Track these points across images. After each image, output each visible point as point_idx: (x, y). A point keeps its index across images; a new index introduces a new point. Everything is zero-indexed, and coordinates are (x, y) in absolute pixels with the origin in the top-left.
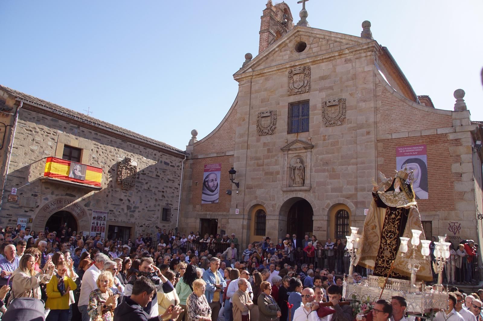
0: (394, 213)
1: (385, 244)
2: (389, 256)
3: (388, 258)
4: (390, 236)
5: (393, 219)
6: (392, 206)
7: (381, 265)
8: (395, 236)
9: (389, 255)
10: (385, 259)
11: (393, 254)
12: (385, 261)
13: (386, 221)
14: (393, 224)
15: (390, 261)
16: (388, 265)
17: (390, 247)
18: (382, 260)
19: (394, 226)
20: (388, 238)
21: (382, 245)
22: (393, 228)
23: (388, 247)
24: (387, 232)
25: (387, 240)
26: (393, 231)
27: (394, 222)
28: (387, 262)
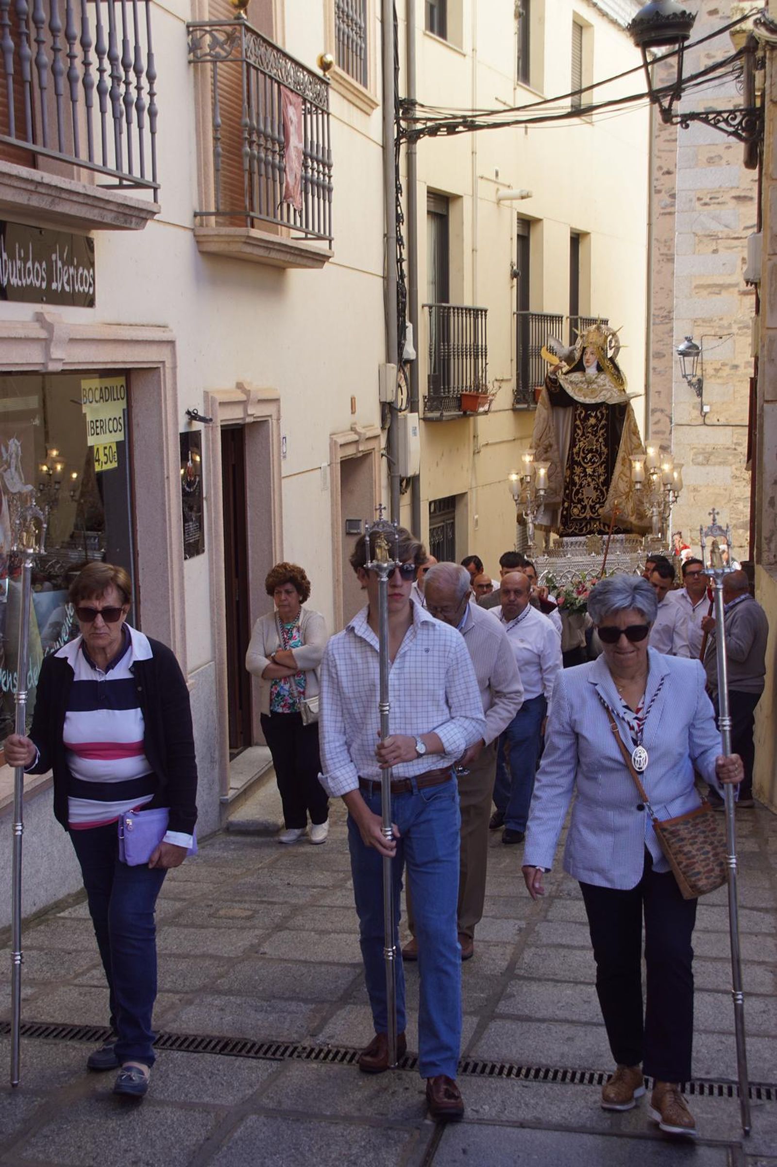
0: (593, 414)
1: (582, 475)
2: (594, 497)
3: (593, 501)
4: (591, 459)
5: (593, 426)
6: (588, 402)
7: (578, 515)
8: (601, 458)
9: (594, 495)
10: (586, 502)
11: (602, 492)
12: (588, 507)
13: (579, 431)
14: (596, 436)
15: (598, 506)
16: (594, 513)
17: (593, 480)
18: (579, 506)
19: (597, 441)
20: (587, 463)
21: (576, 478)
22: (595, 443)
23: (589, 479)
24: (584, 453)
25: (585, 468)
26: (597, 450)
27: (596, 431)
28: (592, 507)
